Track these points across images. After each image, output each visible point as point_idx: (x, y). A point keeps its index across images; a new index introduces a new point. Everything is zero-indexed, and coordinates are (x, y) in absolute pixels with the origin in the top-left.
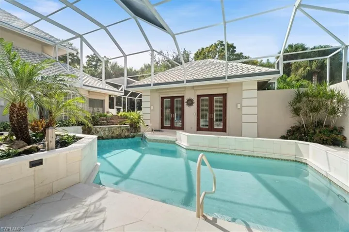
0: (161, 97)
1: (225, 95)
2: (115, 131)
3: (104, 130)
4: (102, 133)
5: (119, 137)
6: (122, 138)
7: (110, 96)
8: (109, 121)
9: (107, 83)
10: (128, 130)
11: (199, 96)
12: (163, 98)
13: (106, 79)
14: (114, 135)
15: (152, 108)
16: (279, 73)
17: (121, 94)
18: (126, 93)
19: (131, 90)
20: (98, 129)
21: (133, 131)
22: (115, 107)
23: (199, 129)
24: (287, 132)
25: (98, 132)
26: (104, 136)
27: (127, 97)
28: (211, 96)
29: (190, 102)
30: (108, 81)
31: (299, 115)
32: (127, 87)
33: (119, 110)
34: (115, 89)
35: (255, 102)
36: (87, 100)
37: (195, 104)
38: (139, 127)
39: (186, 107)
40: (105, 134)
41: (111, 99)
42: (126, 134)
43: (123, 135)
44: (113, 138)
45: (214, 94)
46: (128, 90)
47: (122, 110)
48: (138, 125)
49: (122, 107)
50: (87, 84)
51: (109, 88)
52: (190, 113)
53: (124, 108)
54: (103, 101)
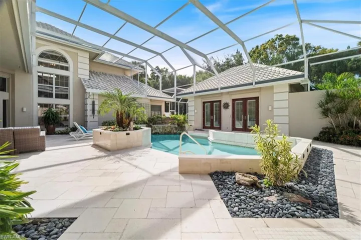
0: (203, 102)
1: (257, 99)
2: (167, 129)
3: (159, 128)
4: (158, 130)
5: (169, 133)
6: (172, 134)
7: (165, 102)
8: (163, 121)
9: (163, 92)
10: (176, 128)
11: (234, 100)
12: (204, 103)
13: (162, 89)
14: (166, 132)
15: (196, 111)
16: (304, 77)
17: (174, 100)
18: (178, 99)
19: (181, 97)
20: (156, 127)
21: (180, 129)
22: (170, 111)
23: (234, 129)
24: (320, 134)
25: (156, 129)
26: (160, 132)
27: (179, 102)
28: (245, 100)
29: (226, 106)
30: (164, 91)
31: (328, 116)
32: (177, 95)
33: (173, 113)
34: (169, 97)
35: (286, 104)
36: (150, 106)
37: (230, 107)
38: (184, 127)
39: (223, 110)
40: (160, 131)
41: (167, 104)
42: (175, 131)
43: (172, 132)
44: (165, 134)
45: (247, 98)
46: (178, 97)
47: (175, 113)
48: (183, 125)
49: (175, 111)
50: (150, 95)
51: (165, 97)
52: (226, 115)
53: (177, 111)
54: (160, 107)
